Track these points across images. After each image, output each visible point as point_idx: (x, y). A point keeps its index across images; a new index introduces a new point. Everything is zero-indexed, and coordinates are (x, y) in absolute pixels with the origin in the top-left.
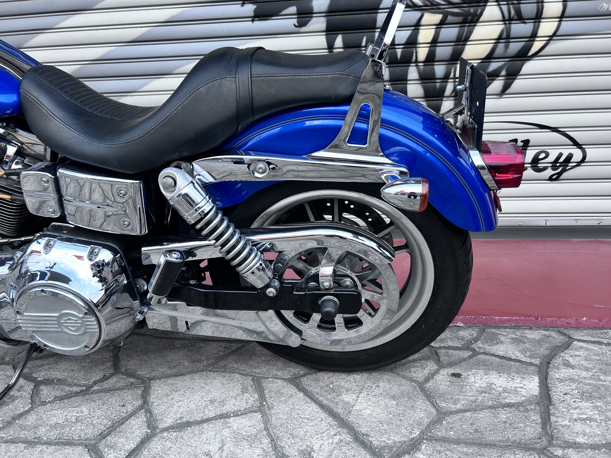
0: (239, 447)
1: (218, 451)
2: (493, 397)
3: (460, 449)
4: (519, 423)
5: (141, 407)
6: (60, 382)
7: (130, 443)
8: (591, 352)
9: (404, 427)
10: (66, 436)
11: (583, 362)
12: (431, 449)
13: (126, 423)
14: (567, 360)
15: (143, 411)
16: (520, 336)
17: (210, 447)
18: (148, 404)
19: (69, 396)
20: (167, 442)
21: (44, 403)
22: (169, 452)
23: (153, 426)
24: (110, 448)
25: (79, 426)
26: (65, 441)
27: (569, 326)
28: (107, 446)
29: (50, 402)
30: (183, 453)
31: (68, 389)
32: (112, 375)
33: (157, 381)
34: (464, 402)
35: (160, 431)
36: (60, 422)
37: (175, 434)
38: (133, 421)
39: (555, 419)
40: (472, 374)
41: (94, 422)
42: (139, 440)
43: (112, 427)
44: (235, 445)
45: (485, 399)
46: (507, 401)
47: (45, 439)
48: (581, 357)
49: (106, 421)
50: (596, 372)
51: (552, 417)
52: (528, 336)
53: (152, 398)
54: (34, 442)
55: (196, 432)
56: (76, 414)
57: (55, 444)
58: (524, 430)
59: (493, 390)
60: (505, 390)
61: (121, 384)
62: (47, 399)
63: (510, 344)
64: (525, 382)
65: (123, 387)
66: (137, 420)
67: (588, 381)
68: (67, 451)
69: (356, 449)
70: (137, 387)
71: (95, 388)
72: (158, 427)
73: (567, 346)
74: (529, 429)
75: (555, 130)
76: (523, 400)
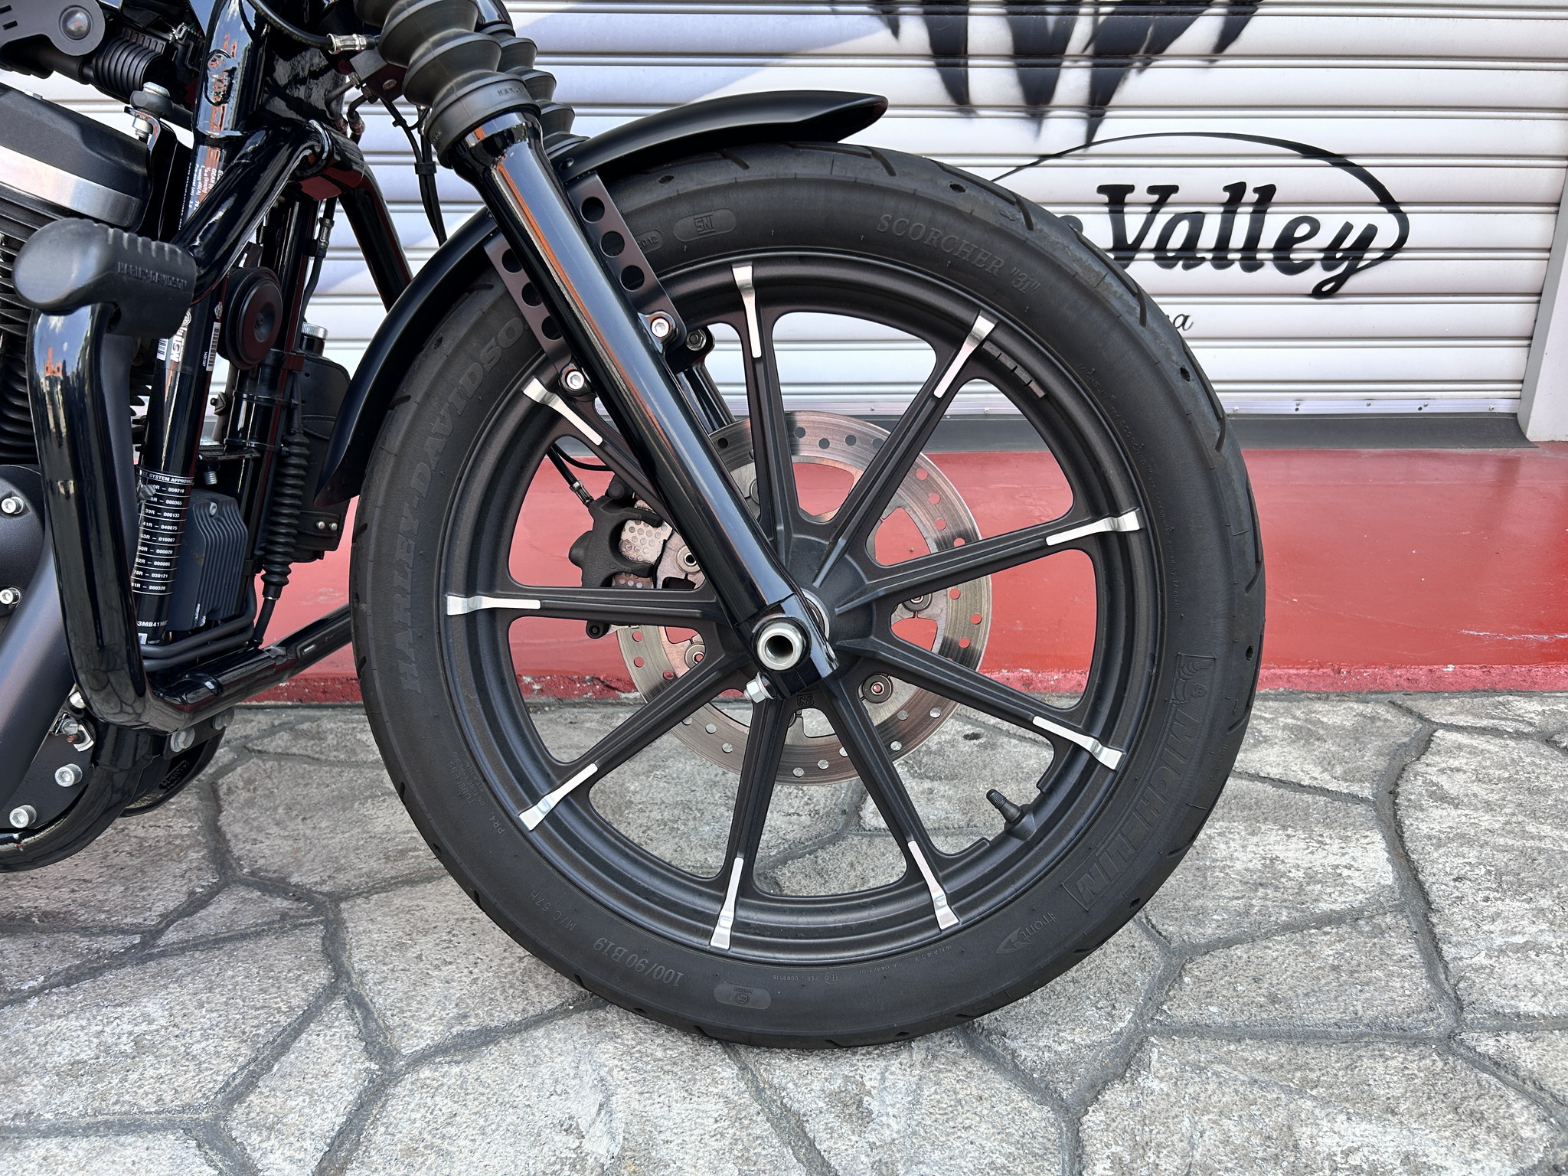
0: (655, 1096)
1: (598, 1114)
2: (1286, 896)
3: (1246, 1055)
4: (1369, 968)
5: (330, 992)
6: (54, 922)
7: (324, 1111)
8: (1484, 759)
9: (1088, 1002)
10: (115, 1103)
11: (1475, 788)
12: (1176, 1061)
13: (297, 1044)
14: (1434, 784)
15: (340, 1002)
16: (1306, 720)
17: (569, 1103)
18: (349, 978)
19: (91, 969)
20: (437, 1098)
21: (17, 998)
22: (452, 1130)
23: (381, 1049)
24: (265, 1133)
25: (149, 1068)
26: (117, 1117)
27: (1414, 688)
28: (257, 1126)
29: (35, 992)
30: (494, 1131)
31: (83, 943)
32: (213, 892)
33: (359, 901)
34: (1219, 918)
35: (408, 1065)
36: (83, 1056)
37: (455, 1070)
38: (315, 1038)
39: (1453, 950)
40: (1219, 834)
41: (196, 1049)
42: (351, 1098)
43: (255, 1060)
44: (641, 1093)
45: (1269, 903)
46: (1324, 906)
47: (48, 1116)
48: (1465, 772)
49: (231, 1045)
50: (1513, 814)
51: (1445, 947)
52: (1325, 720)
53: (357, 959)
54: (16, 1129)
55: (518, 1059)
56: (129, 1028)
57: (88, 1131)
58: (1387, 988)
59: (1281, 877)
60: (1311, 877)
61: (252, 917)
62: (23, 981)
63: (1289, 744)
64: (1354, 851)
65: (259, 929)
66: (329, 1033)
67: (1502, 841)
68: (129, 1151)
69: (980, 1078)
70: (301, 924)
71: (171, 936)
72: (398, 1052)
73: (1422, 745)
74: (1398, 985)
75: (1338, 161)
76: (1361, 902)
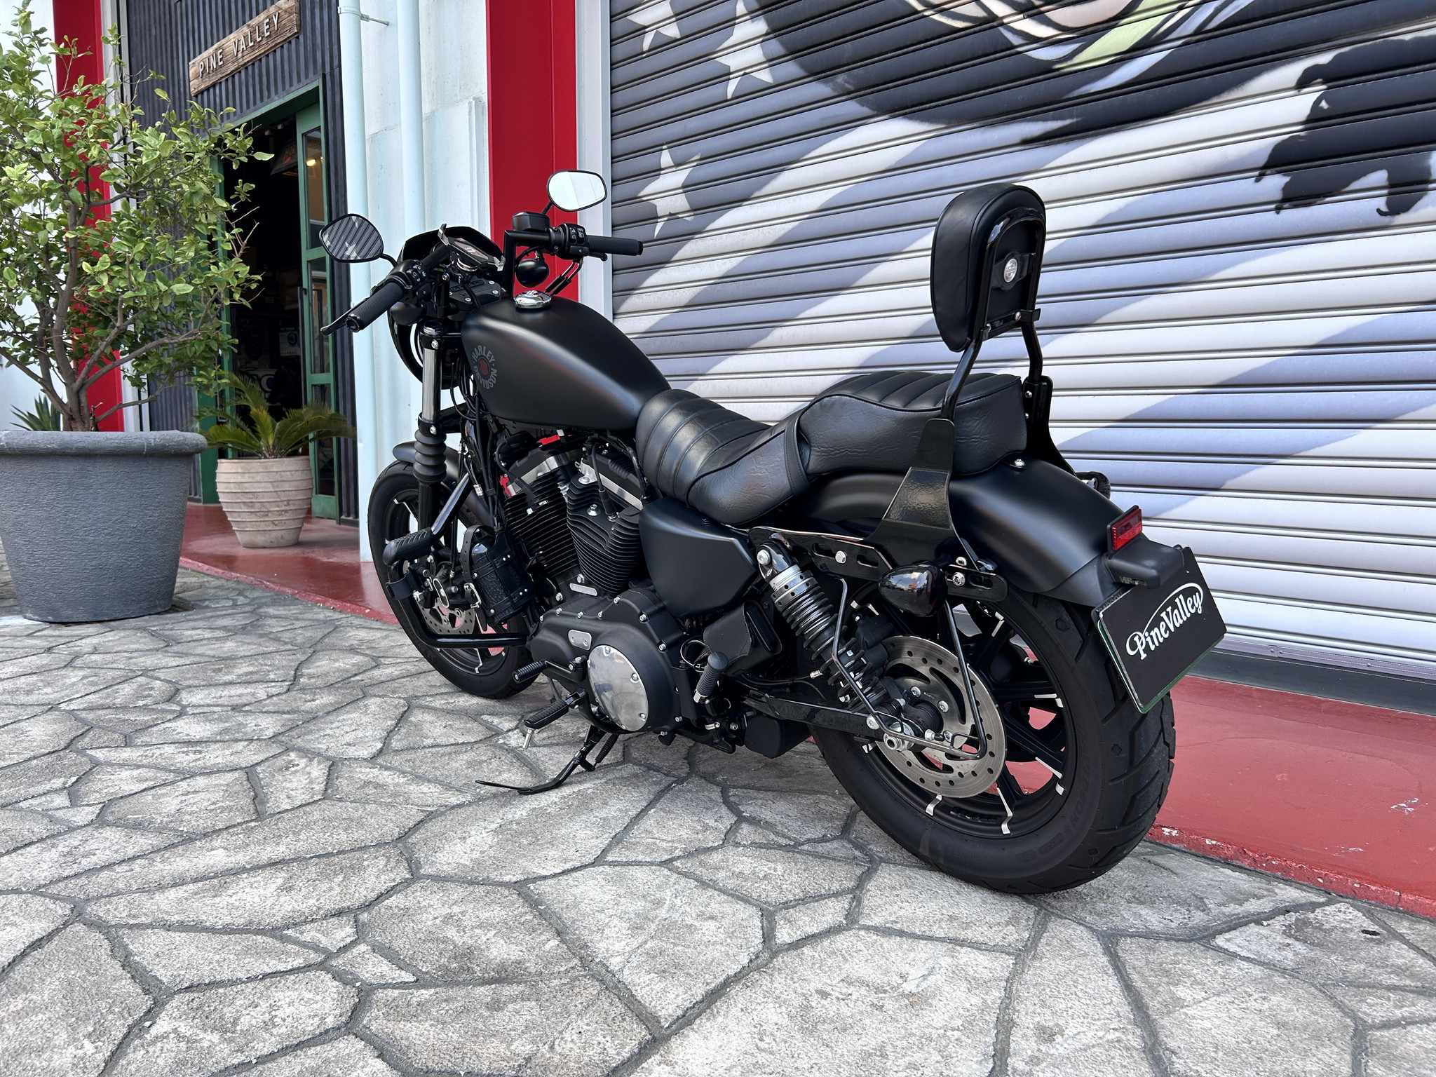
0: (952, 985)
1: (920, 978)
5: (850, 891)
6: (768, 826)
7: (813, 926)
10: (744, 890)
13: (821, 901)
15: (851, 896)
17: (911, 969)
18: (862, 890)
19: (768, 846)
20: (859, 942)
21: (737, 845)
22: (856, 955)
23: (852, 918)
24: (787, 922)
25: (764, 884)
26: (742, 895)
28: (786, 919)
29: (744, 846)
30: (871, 963)
31: (772, 837)
32: (835, 838)
33: (891, 865)
35: (858, 928)
36: (745, 872)
37: (875, 937)
38: (830, 903)
41: (784, 886)
42: (826, 927)
43: (803, 899)
44: (946, 981)
47: (721, 885)
49: (797, 891)
53: (871, 886)
54: (708, 884)
55: (905, 946)
56: (767, 870)
57: (729, 895)
61: (841, 853)
65: (841, 859)
66: (837, 904)
68: (738, 906)
69: (1136, 1061)
70: (859, 864)
71: (806, 847)
72: (858, 922)
